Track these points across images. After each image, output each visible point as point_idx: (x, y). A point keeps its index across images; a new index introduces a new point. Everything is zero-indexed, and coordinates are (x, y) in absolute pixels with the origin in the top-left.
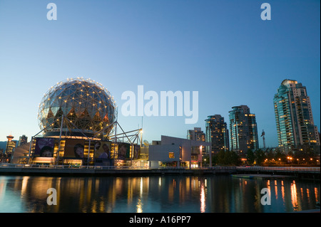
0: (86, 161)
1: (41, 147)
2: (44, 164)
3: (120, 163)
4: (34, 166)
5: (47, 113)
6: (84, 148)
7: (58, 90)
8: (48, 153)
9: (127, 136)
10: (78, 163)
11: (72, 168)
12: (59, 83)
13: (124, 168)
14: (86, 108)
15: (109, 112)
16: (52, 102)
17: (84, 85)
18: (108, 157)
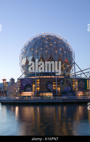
0: (55, 94)
1: (24, 85)
2: (28, 96)
3: (80, 94)
4: (21, 98)
5: (25, 61)
6: (52, 84)
7: (30, 44)
8: (29, 89)
9: (83, 73)
10: (50, 95)
11: (46, 99)
12: (30, 39)
13: (83, 97)
14: (51, 55)
15: (68, 56)
16: (27, 53)
17: (48, 37)
18: (71, 90)
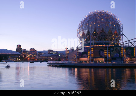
0: (106, 59)
2: (84, 61)
3: (128, 60)
4: (79, 62)
5: (82, 33)
6: (104, 52)
7: (85, 20)
8: (85, 55)
9: (130, 42)
10: (102, 60)
11: (99, 63)
12: (86, 16)
13: (130, 62)
14: (103, 28)
15: (117, 28)
16: (83, 28)
17: (100, 14)
18: (120, 56)
